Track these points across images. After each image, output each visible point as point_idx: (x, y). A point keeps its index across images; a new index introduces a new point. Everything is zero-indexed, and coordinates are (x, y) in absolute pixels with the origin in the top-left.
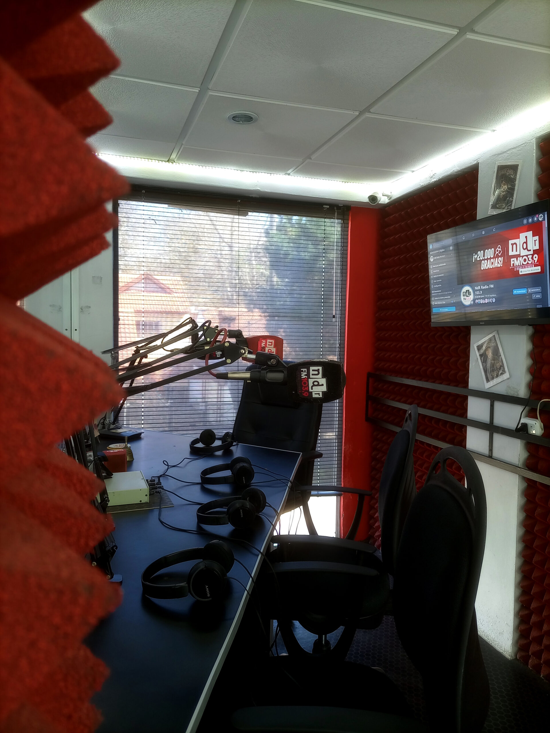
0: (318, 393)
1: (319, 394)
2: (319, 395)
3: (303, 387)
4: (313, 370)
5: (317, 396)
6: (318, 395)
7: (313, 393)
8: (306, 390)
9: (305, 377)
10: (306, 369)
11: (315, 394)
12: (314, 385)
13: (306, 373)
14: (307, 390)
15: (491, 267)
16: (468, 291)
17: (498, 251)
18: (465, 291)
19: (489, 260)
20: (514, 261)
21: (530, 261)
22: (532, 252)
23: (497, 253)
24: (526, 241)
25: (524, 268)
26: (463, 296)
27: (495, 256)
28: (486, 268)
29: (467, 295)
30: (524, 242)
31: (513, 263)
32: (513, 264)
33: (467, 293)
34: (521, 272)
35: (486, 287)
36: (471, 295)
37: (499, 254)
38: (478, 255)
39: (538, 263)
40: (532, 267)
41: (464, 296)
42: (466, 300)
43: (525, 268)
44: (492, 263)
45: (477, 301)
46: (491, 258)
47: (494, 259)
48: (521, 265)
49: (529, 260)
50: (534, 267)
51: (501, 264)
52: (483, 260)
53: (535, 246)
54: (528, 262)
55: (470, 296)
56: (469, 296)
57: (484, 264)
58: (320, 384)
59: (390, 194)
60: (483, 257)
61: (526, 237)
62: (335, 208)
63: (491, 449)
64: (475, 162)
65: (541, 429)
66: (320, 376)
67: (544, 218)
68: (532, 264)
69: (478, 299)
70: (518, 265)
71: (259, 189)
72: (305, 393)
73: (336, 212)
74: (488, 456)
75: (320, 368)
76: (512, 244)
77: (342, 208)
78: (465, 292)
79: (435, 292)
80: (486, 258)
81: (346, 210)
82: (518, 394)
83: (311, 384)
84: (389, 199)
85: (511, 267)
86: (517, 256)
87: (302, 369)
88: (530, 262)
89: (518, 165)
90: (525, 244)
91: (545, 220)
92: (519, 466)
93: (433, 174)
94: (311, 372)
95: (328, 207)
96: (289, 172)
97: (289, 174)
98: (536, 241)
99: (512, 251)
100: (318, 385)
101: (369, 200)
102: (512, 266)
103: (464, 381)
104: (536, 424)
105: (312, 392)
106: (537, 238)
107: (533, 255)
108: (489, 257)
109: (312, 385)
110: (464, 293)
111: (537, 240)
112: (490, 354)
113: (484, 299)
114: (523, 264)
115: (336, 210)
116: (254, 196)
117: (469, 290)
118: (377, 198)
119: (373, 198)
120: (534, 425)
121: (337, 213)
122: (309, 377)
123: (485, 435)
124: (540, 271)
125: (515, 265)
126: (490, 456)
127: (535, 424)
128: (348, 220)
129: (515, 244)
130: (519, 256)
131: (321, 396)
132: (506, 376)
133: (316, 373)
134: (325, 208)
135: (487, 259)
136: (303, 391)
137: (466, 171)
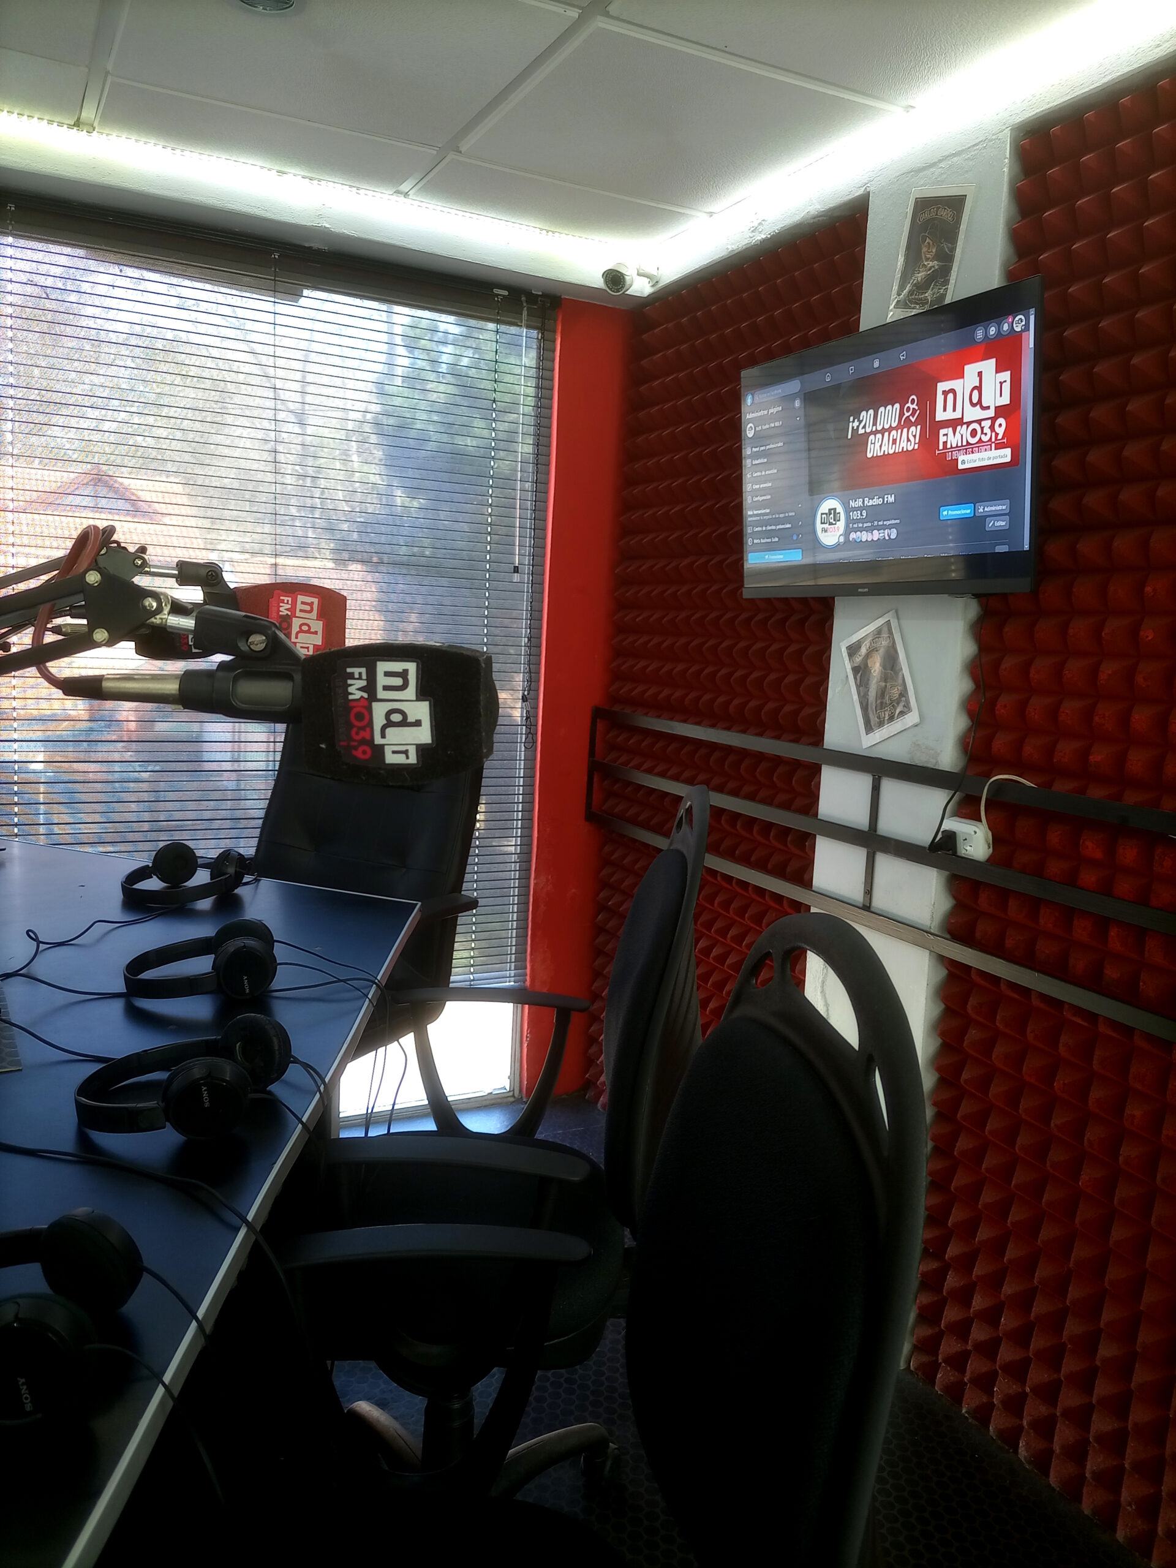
0: (403, 748)
1: (406, 752)
2: (407, 758)
3: (355, 730)
4: (388, 674)
5: (400, 759)
6: (403, 756)
7: (388, 750)
8: (363, 738)
9: (362, 697)
10: (363, 670)
11: (394, 752)
12: (389, 724)
13: (363, 683)
14: (368, 737)
15: (891, 452)
16: (832, 511)
17: (908, 409)
18: (827, 511)
19: (886, 434)
20: (947, 435)
21: (986, 434)
22: (991, 413)
23: (907, 414)
24: (978, 385)
25: (969, 454)
26: (822, 523)
27: (902, 423)
28: (879, 454)
29: (831, 521)
30: (975, 388)
31: (945, 440)
32: (945, 443)
33: (832, 516)
34: (963, 462)
35: (877, 501)
36: (839, 520)
37: (911, 418)
38: (862, 421)
39: (1005, 441)
40: (991, 450)
41: (824, 523)
42: (826, 534)
43: (973, 453)
44: (894, 442)
45: (855, 537)
46: (891, 429)
47: (899, 431)
48: (962, 446)
49: (984, 432)
50: (996, 449)
51: (915, 443)
52: (872, 433)
53: (1001, 395)
54: (980, 438)
55: (838, 523)
56: (835, 524)
57: (874, 443)
58: (409, 720)
59: (654, 272)
60: (873, 425)
61: (980, 374)
62: (523, 299)
63: (869, 892)
64: (861, 192)
65: (987, 846)
66: (411, 692)
67: (1027, 326)
68: (990, 443)
69: (856, 530)
70: (957, 447)
71: (327, 226)
72: (361, 749)
73: (525, 308)
74: (861, 906)
75: (411, 667)
76: (945, 393)
77: (540, 299)
78: (826, 514)
79: (755, 512)
80: (879, 428)
81: (549, 305)
82: (937, 762)
83: (379, 720)
84: (653, 286)
85: (939, 450)
86: (955, 423)
87: (349, 670)
88: (985, 438)
89: (966, 196)
90: (976, 393)
91: (1029, 330)
92: (932, 931)
93: (759, 221)
94: (382, 681)
95: (506, 293)
96: (405, 187)
97: (406, 195)
98: (1004, 385)
99: (945, 410)
100: (404, 723)
101: (606, 282)
102: (941, 447)
103: (814, 731)
104: (975, 832)
105: (383, 746)
106: (1006, 376)
107: (993, 420)
108: (887, 426)
109: (385, 722)
110: (823, 516)
111: (1005, 381)
112: (876, 667)
113: (870, 530)
114: (968, 443)
115: (525, 304)
116: (315, 245)
117: (835, 509)
118: (624, 278)
119: (615, 278)
120: (970, 834)
121: (528, 310)
122: (373, 697)
123: (856, 856)
124: (1008, 459)
125: (949, 446)
126: (867, 907)
127: (973, 833)
128: (555, 332)
129: (953, 391)
130: (959, 422)
131: (413, 759)
132: (912, 718)
133: (398, 681)
134: (498, 295)
135: (883, 431)
136: (355, 741)
137: (837, 214)
